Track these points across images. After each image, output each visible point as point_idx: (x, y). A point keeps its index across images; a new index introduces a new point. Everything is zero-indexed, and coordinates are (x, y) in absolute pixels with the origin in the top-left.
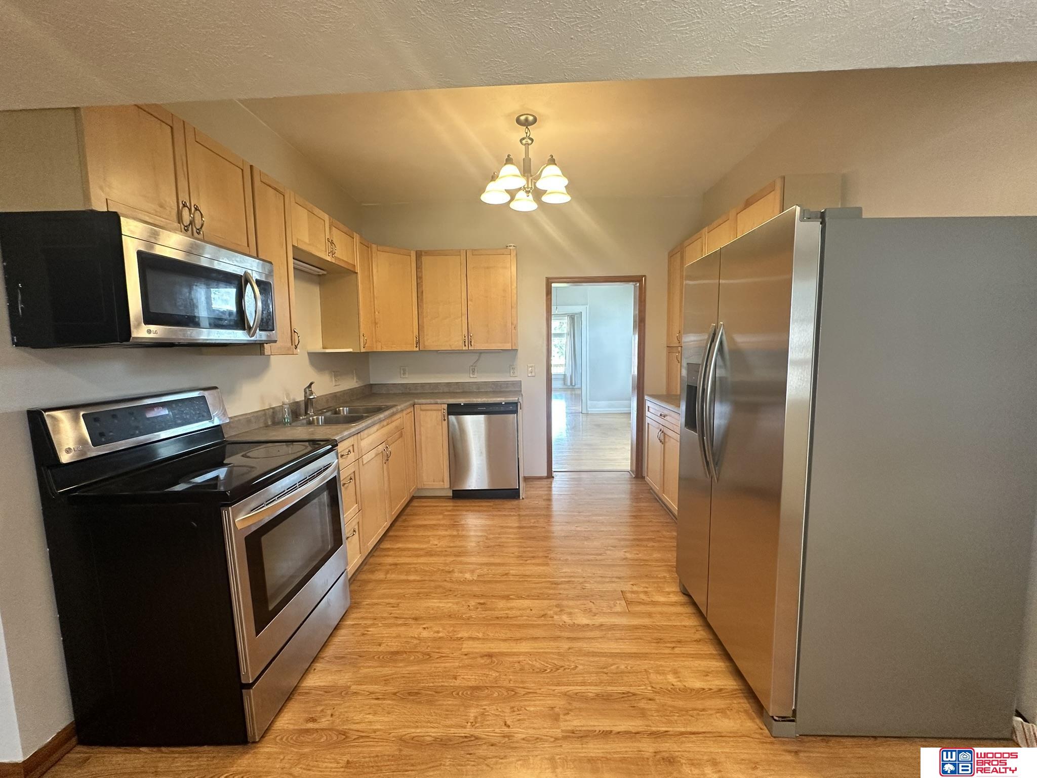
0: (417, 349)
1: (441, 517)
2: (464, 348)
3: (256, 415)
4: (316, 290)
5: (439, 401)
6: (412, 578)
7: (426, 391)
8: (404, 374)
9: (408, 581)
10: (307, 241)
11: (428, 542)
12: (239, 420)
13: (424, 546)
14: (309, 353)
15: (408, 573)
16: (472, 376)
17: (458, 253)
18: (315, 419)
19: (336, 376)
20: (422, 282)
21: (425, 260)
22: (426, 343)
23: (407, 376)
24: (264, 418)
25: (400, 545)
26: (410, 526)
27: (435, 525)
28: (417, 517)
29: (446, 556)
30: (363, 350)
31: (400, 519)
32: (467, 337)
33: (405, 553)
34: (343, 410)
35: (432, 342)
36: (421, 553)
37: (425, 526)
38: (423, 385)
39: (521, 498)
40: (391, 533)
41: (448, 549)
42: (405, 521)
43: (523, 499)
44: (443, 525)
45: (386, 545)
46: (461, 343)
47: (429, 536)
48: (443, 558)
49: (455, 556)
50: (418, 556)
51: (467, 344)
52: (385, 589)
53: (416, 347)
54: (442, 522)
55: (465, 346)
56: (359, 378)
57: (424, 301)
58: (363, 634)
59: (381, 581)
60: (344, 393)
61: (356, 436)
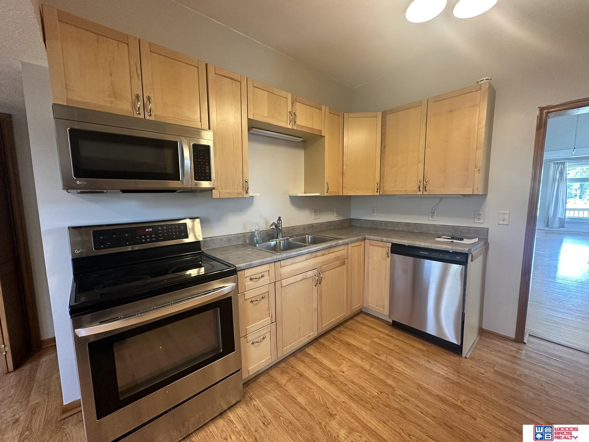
0: (378, 194)
1: (368, 341)
2: (419, 193)
3: (237, 237)
4: (301, 153)
5: (385, 239)
6: (301, 399)
7: (388, 228)
8: (373, 213)
9: (293, 400)
10: (266, 115)
11: (339, 365)
12: (221, 238)
13: (333, 367)
14: (290, 197)
15: (301, 391)
16: (430, 218)
17: (419, 104)
18: (278, 243)
19: (315, 212)
20: (385, 137)
21: (390, 118)
22: (386, 189)
23: (375, 214)
24: (243, 238)
25: (318, 356)
26: (338, 339)
27: (358, 348)
28: (351, 333)
29: (342, 391)
30: (326, 194)
31: (338, 329)
32: (422, 183)
33: (316, 367)
34: (308, 237)
35: (389, 188)
36: (326, 373)
37: (349, 345)
38: (386, 223)
39: (464, 355)
40: (322, 340)
41: (350, 385)
42: (340, 333)
43: (466, 358)
44: (364, 352)
45: (310, 351)
46: (416, 188)
47: (344, 358)
48: (337, 393)
49: (351, 397)
50: (322, 377)
51: (421, 189)
52: (275, 397)
53: (377, 192)
54: (366, 348)
55: (420, 191)
56: (338, 213)
57: (386, 153)
58: (225, 439)
59: (279, 386)
60: (321, 224)
61: (273, 264)
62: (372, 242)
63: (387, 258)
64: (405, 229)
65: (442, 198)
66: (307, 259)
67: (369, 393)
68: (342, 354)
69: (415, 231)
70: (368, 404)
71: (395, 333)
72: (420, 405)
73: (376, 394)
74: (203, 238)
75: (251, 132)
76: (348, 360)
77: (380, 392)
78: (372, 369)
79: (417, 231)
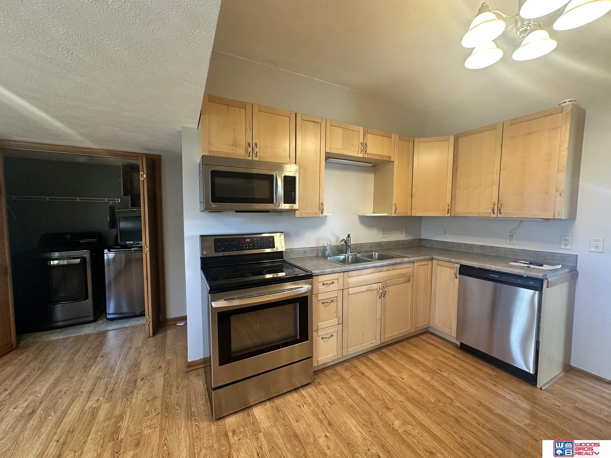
0: (449, 215)
1: (431, 358)
2: (492, 216)
3: (312, 249)
4: (371, 177)
5: (453, 260)
6: (361, 391)
7: (461, 250)
8: (445, 234)
9: (356, 392)
10: (341, 147)
11: (400, 373)
13: (394, 373)
14: (360, 217)
15: (363, 386)
17: (494, 127)
18: (347, 257)
19: (382, 231)
20: (457, 160)
21: (463, 141)
22: (457, 211)
23: (447, 236)
24: (316, 251)
25: (380, 362)
26: (401, 352)
27: (420, 362)
28: (415, 349)
29: (400, 393)
31: (401, 344)
32: (496, 205)
33: (377, 370)
35: (461, 210)
36: (387, 377)
37: (411, 358)
38: (459, 245)
39: (538, 386)
40: (384, 350)
41: (408, 390)
42: (403, 346)
43: (541, 389)
44: (425, 366)
45: (373, 357)
46: (490, 211)
47: (405, 368)
48: (396, 393)
49: (408, 399)
50: (382, 379)
51: (495, 211)
52: (339, 386)
53: (448, 213)
54: (428, 363)
55: (494, 213)
57: (458, 175)
58: (299, 406)
59: (343, 379)
60: (389, 243)
61: (342, 273)
62: (440, 263)
63: (455, 279)
64: (480, 251)
65: (522, 221)
66: (372, 273)
67: (426, 399)
68: (403, 364)
69: (491, 254)
70: (424, 407)
71: (462, 355)
72: (479, 418)
73: (434, 401)
74: (286, 249)
75: (328, 161)
76: (408, 370)
77: (438, 400)
78: (432, 381)
79: (493, 255)
